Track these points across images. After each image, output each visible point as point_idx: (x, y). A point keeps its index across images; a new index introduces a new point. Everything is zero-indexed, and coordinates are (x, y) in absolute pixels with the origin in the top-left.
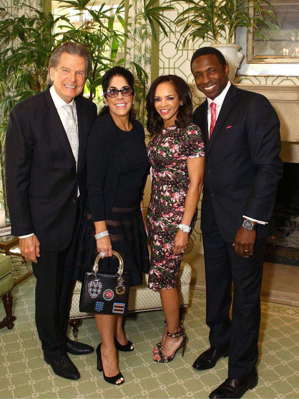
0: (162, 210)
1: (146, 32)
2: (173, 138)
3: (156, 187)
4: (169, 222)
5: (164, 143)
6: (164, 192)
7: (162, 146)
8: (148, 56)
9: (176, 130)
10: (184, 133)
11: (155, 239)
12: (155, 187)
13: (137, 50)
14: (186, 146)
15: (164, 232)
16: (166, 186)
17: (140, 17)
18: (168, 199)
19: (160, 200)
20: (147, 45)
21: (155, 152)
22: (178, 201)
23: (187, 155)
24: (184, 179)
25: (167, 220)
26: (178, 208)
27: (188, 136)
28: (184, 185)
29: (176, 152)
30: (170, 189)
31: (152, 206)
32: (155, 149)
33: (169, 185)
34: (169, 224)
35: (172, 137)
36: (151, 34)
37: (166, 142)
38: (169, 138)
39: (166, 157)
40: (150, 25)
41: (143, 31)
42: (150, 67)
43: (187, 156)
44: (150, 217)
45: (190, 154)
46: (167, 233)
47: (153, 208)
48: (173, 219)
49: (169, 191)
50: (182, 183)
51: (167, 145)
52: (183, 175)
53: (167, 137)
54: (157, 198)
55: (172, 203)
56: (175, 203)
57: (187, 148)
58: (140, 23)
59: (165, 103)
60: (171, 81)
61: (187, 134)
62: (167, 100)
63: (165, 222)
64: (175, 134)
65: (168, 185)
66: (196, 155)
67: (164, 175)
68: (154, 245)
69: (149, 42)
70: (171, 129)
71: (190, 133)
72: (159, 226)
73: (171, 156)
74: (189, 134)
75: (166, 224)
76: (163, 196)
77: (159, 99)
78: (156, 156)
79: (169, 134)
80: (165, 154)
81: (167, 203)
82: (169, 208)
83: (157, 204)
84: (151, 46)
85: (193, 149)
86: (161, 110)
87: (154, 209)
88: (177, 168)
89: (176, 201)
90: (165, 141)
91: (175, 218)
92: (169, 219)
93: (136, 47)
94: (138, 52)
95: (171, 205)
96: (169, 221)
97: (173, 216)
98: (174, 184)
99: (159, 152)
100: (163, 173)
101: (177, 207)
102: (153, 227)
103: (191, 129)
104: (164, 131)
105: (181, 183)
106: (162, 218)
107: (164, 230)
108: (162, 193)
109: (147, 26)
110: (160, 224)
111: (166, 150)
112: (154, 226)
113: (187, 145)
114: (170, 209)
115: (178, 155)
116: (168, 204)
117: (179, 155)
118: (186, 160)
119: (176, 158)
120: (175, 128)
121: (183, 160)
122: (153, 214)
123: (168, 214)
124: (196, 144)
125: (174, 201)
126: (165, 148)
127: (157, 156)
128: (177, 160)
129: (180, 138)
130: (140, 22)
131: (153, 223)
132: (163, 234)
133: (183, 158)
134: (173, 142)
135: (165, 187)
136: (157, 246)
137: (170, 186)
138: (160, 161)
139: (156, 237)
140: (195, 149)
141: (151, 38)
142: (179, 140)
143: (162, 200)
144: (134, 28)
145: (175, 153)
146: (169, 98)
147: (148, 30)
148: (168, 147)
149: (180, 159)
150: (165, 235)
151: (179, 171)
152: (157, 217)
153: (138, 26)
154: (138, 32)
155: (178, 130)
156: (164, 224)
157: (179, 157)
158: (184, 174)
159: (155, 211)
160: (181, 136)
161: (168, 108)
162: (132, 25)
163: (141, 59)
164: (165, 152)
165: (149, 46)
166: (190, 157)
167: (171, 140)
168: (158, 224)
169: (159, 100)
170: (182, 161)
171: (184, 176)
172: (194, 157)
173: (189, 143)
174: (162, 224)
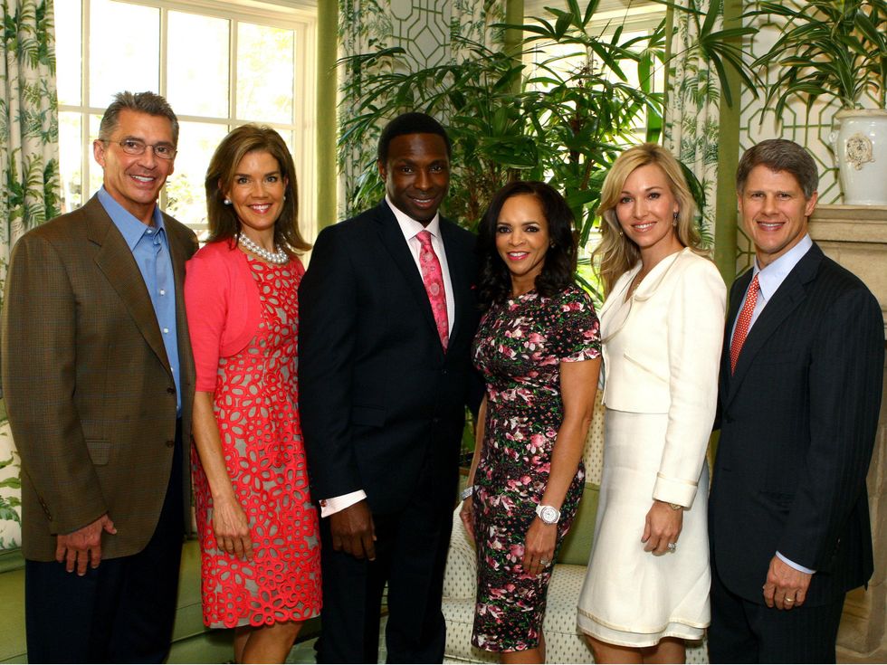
0: (507, 473)
1: (708, 88)
2: (531, 319)
3: (496, 421)
4: (521, 497)
5: (512, 329)
6: (513, 433)
7: (507, 337)
8: (712, 141)
9: (537, 301)
10: (554, 309)
11: (491, 535)
12: (493, 422)
13: (687, 129)
14: (558, 337)
15: (511, 519)
16: (517, 418)
17: (695, 54)
18: (520, 446)
19: (504, 451)
20: (710, 118)
21: (493, 349)
22: (543, 451)
23: (561, 355)
24: (555, 406)
25: (518, 491)
26: (541, 465)
27: (564, 315)
28: (555, 417)
29: (537, 348)
30: (524, 426)
31: (487, 465)
32: (493, 343)
33: (523, 416)
34: (521, 500)
35: (530, 317)
36: (719, 92)
37: (516, 327)
38: (523, 318)
39: (515, 361)
40: (716, 72)
41: (701, 85)
42: (715, 168)
43: (560, 358)
44: (480, 489)
45: (566, 354)
46: (518, 520)
47: (489, 469)
48: (531, 489)
49: (522, 430)
50: (552, 413)
51: (518, 333)
52: (554, 397)
53: (518, 316)
54: (496, 445)
55: (530, 455)
56: (536, 455)
57: (561, 340)
58: (694, 68)
59: (520, 238)
60: (535, 194)
61: (562, 310)
62: (524, 233)
63: (514, 497)
64: (535, 311)
65: (521, 416)
66: (577, 356)
67: (513, 396)
68: (489, 548)
69: (713, 111)
70: (526, 298)
71: (567, 309)
72: (501, 506)
73: (526, 357)
74: (565, 311)
75: (514, 500)
76: (509, 440)
77: (507, 228)
78: (496, 357)
79: (522, 310)
80: (514, 354)
81: (517, 455)
82: (522, 465)
83: (497, 460)
84: (718, 119)
85: (572, 342)
86: (509, 254)
87: (492, 470)
88: (540, 383)
89: (538, 451)
90: (515, 325)
91: (535, 487)
92: (521, 490)
93: (684, 122)
94: (687, 133)
95: (527, 459)
96: (521, 494)
97: (531, 484)
98: (534, 414)
99: (501, 350)
100: (510, 392)
101: (540, 463)
102: (486, 510)
103: (570, 299)
104: (511, 303)
105: (549, 414)
106: (506, 489)
107: (510, 515)
108: (507, 434)
109: (711, 74)
110: (503, 501)
111: (517, 344)
112: (488, 507)
113: (559, 334)
114: (523, 469)
115: (541, 356)
116: (521, 457)
117: (545, 354)
118: (558, 367)
119: (539, 361)
120: (535, 296)
121: (554, 366)
122: (488, 482)
123: (519, 480)
124: (579, 333)
125: (534, 451)
126: (514, 340)
127: (498, 356)
128: (540, 367)
129: (546, 319)
130: (695, 66)
131: (487, 501)
132: (509, 522)
133: (554, 362)
134: (532, 328)
135: (514, 422)
136: (496, 551)
137: (526, 419)
138: (505, 369)
139: (492, 530)
140: (576, 343)
141: (718, 101)
142: (544, 324)
143: (506, 450)
144: (680, 80)
145: (535, 351)
146: (529, 228)
147: (712, 82)
148: (520, 338)
149: (546, 363)
150: (512, 526)
151: (545, 388)
152: (496, 486)
153: (690, 74)
154: (690, 88)
155: (543, 300)
156: (510, 501)
157: (543, 360)
158: (556, 393)
159: (493, 474)
160: (548, 315)
161: (526, 248)
162: (677, 74)
163: (695, 149)
164: (515, 349)
165: (713, 120)
166: (565, 359)
167: (526, 324)
168: (497, 502)
169: (505, 232)
170: (550, 369)
171: (556, 400)
172: (572, 360)
173: (564, 329)
174: (507, 502)
